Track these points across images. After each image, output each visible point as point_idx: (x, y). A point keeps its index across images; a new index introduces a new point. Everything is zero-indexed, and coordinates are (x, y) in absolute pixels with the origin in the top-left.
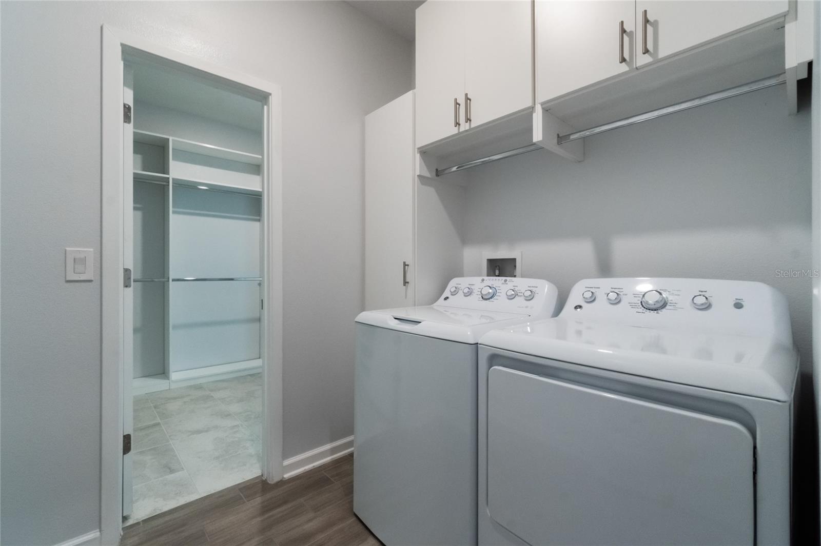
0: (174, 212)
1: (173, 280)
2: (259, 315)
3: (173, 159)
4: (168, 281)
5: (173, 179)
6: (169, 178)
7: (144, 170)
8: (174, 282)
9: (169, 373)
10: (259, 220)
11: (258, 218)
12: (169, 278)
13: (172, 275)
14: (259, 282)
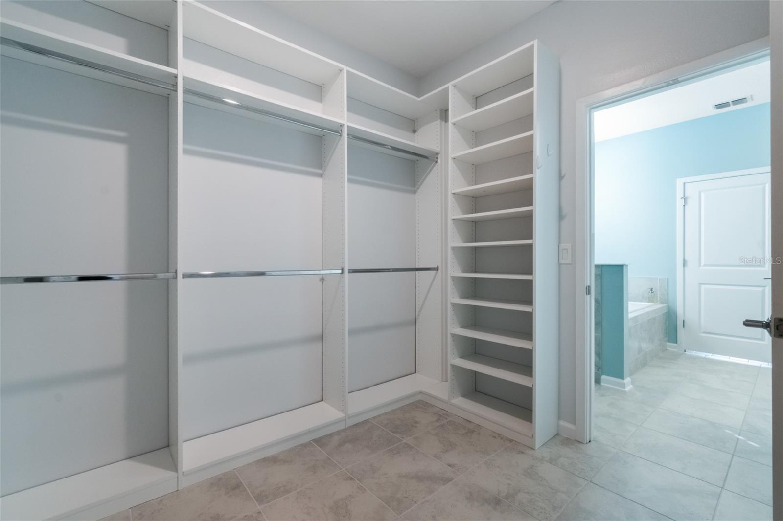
0: (186, 151)
1: (185, 276)
2: (321, 332)
3: (185, 56)
4: (176, 278)
5: (184, 78)
6: (176, 77)
7: (131, 53)
8: (186, 279)
9: (176, 444)
10: (321, 176)
11: (320, 171)
12: (176, 273)
13: (182, 267)
14: (321, 276)
